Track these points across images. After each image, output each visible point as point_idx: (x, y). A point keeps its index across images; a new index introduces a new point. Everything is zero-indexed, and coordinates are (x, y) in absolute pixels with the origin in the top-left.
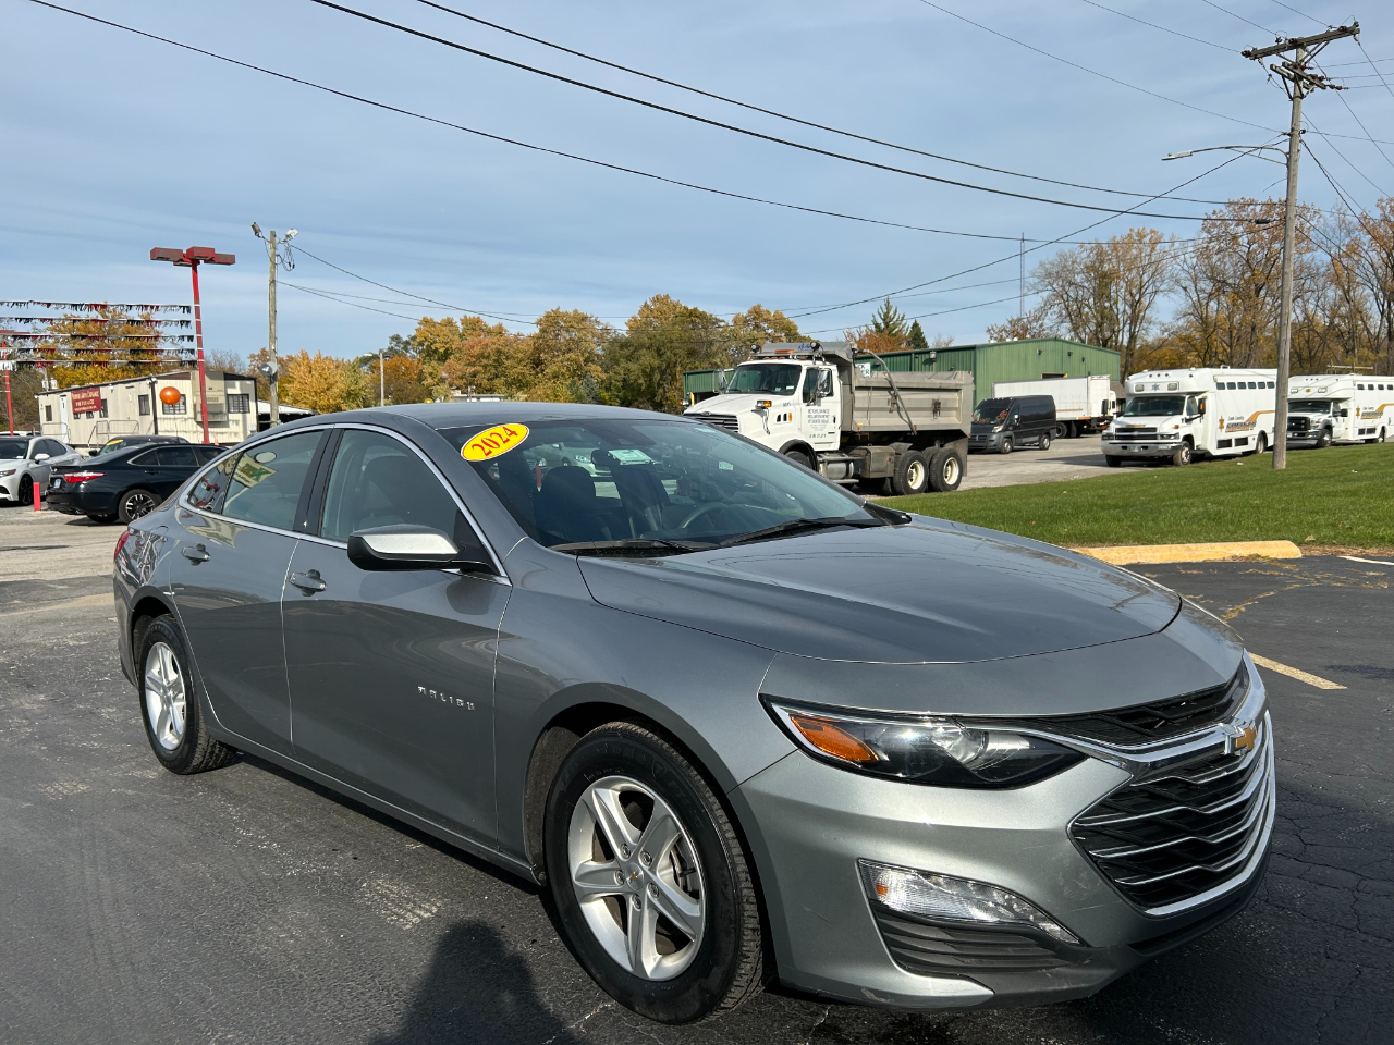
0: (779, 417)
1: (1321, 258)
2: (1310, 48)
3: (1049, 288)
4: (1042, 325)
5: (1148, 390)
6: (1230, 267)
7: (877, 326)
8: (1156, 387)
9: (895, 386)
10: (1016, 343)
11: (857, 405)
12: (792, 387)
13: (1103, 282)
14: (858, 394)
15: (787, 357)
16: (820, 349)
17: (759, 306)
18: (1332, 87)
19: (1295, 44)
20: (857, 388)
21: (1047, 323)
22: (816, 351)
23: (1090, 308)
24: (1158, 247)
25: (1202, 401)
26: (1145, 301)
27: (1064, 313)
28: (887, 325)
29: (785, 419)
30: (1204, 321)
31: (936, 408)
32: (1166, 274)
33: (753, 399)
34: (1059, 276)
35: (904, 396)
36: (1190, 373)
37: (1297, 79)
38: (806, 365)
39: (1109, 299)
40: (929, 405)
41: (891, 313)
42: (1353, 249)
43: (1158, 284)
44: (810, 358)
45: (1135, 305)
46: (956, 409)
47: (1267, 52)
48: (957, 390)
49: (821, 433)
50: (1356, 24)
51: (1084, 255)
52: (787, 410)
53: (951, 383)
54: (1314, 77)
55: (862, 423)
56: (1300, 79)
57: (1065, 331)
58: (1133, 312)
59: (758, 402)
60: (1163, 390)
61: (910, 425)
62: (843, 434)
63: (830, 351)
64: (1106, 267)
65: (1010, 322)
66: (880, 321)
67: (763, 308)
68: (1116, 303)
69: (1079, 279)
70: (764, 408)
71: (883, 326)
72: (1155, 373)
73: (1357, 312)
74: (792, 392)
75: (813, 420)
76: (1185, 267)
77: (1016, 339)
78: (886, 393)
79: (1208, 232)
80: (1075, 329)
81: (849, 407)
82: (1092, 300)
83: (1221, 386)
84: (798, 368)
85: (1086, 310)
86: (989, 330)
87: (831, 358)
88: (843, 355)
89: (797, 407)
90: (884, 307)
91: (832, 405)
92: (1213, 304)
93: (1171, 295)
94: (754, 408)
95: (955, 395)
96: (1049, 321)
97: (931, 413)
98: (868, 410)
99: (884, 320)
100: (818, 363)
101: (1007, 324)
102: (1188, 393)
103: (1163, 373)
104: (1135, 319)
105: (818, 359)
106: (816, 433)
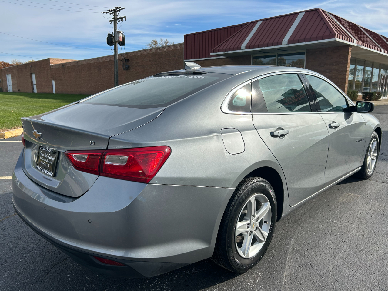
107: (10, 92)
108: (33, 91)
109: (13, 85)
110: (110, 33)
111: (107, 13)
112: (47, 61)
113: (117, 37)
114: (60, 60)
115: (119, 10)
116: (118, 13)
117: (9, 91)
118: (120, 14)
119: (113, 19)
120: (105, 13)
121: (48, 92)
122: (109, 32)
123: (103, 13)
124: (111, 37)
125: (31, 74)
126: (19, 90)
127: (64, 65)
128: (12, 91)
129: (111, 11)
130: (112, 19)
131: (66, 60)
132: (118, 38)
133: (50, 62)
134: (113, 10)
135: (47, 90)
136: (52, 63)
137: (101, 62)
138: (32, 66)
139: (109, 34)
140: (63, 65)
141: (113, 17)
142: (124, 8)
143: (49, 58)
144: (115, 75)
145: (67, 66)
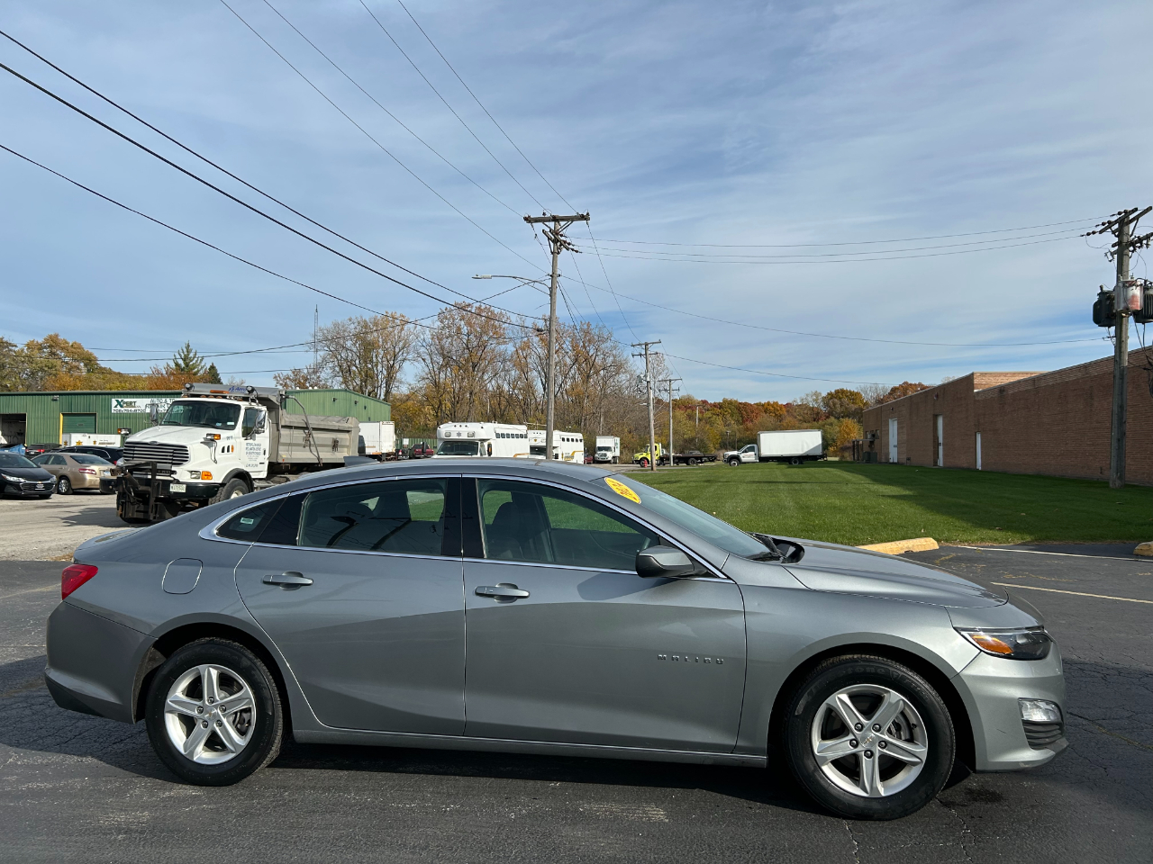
0: (223, 448)
1: (510, 348)
2: (562, 223)
3: (326, 348)
4: (319, 377)
5: (454, 437)
6: (455, 347)
7: (177, 364)
8: (459, 434)
9: (311, 426)
10: (316, 391)
11: (282, 440)
12: (233, 423)
13: (368, 348)
14: (284, 432)
15: (224, 397)
16: (255, 393)
17: (57, 336)
18: (573, 250)
19: (555, 219)
20: (283, 427)
21: (323, 375)
22: (250, 394)
23: (357, 367)
24: (406, 327)
25: (490, 446)
26: (397, 366)
27: (337, 369)
28: (187, 365)
29: (228, 451)
30: (436, 384)
31: (335, 445)
32: (411, 348)
33: (203, 432)
34: (333, 340)
35: (316, 435)
36: (481, 425)
37: (555, 241)
38: (244, 405)
39: (371, 361)
40: (330, 443)
41: (191, 355)
42: (526, 346)
43: (405, 355)
44: (245, 399)
45: (390, 369)
46: (347, 447)
47: (537, 220)
48: (348, 431)
49: (254, 463)
50: (588, 214)
51: (352, 326)
52: (229, 443)
53: (344, 425)
54: (565, 242)
55: (286, 456)
56: (558, 242)
57: (337, 383)
58: (389, 374)
59: (208, 435)
60: (464, 437)
61: (318, 458)
62: (271, 465)
63: (264, 395)
64: (370, 337)
65: (293, 373)
66: (181, 362)
67: (61, 337)
68: (377, 366)
69: (349, 344)
70: (212, 440)
71: (183, 365)
72: (458, 424)
73: (529, 388)
74: (233, 428)
75: (251, 451)
76: (424, 344)
77: (316, 388)
78: (302, 431)
79: (442, 322)
80: (345, 382)
81: (276, 441)
82: (357, 362)
83: (498, 436)
84: (238, 407)
85: (354, 368)
86: (275, 377)
87: (264, 401)
88: (274, 399)
89: (238, 440)
90: (185, 350)
91: (263, 439)
92: (442, 375)
93: (416, 363)
94: (203, 440)
95: (346, 436)
96: (325, 374)
97: (330, 449)
98: (290, 445)
99: (184, 360)
100: (253, 404)
101: (290, 373)
102: (480, 440)
103: (463, 424)
104: (390, 378)
105: (253, 401)
106: (251, 463)
107: (893, 463)
108: (935, 463)
109: (899, 446)
110: (1105, 289)
111: (1101, 232)
112: (968, 381)
113: (1122, 300)
114: (1005, 374)
115: (1137, 218)
116: (1132, 225)
117: (891, 461)
118: (1139, 229)
119: (1117, 248)
120: (1094, 233)
121: (965, 465)
122: (1101, 287)
123: (1088, 234)
124: (1108, 302)
125: (936, 417)
126: (909, 459)
127: (1004, 391)
128: (896, 461)
129: (1111, 224)
130: (1114, 246)
131: (1019, 373)
132: (1126, 300)
133: (976, 381)
134: (1116, 222)
135: (962, 461)
136: (981, 385)
137: (1095, 376)
138: (937, 396)
139: (1102, 294)
140: (1002, 390)
141: (1116, 240)
142: (1150, 208)
143: (973, 374)
144: (1115, 417)
145: (1011, 392)
